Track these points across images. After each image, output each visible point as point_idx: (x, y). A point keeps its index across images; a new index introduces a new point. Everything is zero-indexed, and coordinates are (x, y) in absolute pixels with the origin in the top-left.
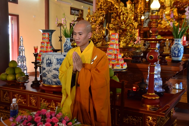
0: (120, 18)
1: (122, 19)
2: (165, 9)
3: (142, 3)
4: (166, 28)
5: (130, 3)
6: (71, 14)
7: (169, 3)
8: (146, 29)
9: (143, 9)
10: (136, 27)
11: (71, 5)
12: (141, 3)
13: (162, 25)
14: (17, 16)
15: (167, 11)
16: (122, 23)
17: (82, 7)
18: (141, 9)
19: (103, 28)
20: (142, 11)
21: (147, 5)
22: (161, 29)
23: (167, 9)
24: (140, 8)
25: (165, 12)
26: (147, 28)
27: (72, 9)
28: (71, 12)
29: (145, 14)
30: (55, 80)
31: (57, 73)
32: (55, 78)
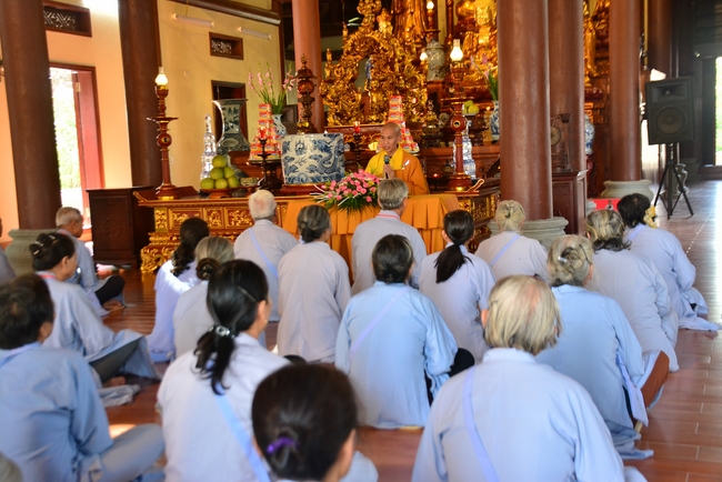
0: (392, 69)
1: (397, 69)
2: (478, 32)
3: (417, 13)
4: (482, 81)
5: (386, 20)
6: (214, 53)
7: (486, 16)
8: (434, 86)
9: (418, 30)
10: (422, 84)
11: (211, 27)
12: (412, 13)
13: (474, 75)
14: (92, 70)
15: (483, 36)
16: (398, 77)
17: (240, 29)
18: (415, 31)
19: (356, 90)
20: (418, 36)
21: (430, 19)
22: (472, 83)
23: (481, 31)
24: (411, 29)
25: (478, 39)
26: (437, 83)
27: (215, 38)
28: (212, 49)
29: (428, 47)
30: (312, 175)
31: (315, 163)
32: (312, 171)
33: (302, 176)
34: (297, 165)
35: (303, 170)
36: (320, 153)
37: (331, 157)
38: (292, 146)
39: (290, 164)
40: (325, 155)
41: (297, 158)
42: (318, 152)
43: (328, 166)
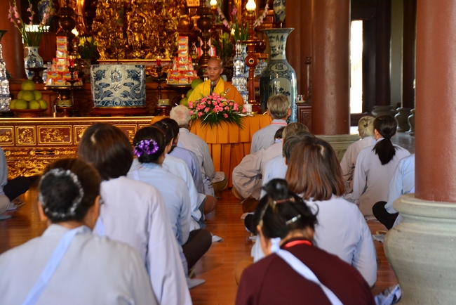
30: (126, 99)
31: (128, 89)
32: (125, 96)
33: (117, 100)
34: (112, 91)
35: (117, 95)
36: (132, 81)
37: (140, 84)
38: (108, 74)
39: (105, 90)
40: (136, 83)
41: (112, 84)
42: (130, 80)
43: (138, 92)
